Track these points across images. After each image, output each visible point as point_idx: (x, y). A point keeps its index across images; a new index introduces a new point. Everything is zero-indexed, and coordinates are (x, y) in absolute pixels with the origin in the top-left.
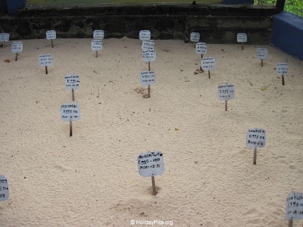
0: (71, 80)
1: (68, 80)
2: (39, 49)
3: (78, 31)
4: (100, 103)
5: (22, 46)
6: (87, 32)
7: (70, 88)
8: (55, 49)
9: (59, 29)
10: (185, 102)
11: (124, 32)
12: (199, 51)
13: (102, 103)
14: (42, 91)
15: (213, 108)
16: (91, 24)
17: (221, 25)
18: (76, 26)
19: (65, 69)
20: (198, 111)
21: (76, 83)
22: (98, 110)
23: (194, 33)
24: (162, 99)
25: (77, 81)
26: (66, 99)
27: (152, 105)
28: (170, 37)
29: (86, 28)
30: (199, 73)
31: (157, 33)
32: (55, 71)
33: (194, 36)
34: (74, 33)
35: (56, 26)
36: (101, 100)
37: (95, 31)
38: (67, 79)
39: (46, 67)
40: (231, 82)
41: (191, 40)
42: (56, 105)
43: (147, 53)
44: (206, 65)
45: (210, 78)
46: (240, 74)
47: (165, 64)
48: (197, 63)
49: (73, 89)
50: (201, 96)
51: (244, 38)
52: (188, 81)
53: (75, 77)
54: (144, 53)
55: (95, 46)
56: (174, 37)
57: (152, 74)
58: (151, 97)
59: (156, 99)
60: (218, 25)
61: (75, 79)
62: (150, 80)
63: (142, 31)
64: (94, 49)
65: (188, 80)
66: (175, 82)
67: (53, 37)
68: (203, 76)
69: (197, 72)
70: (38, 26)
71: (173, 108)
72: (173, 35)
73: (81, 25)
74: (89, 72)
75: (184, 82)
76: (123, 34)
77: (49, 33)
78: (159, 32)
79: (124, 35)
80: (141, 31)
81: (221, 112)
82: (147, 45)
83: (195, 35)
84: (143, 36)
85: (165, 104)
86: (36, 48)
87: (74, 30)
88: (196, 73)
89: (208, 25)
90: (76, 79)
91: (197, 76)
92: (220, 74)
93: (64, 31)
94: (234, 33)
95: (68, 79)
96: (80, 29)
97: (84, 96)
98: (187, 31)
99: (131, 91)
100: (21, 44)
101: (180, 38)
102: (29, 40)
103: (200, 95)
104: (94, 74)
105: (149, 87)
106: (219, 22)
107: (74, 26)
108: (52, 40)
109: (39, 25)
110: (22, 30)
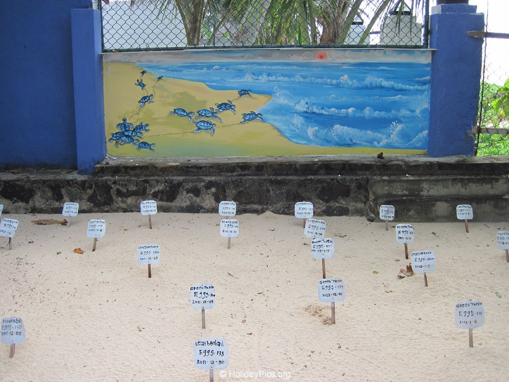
0: (201, 293)
1: (195, 293)
2: (128, 231)
3: (190, 201)
4: (251, 334)
5: (104, 227)
6: (205, 204)
7: (199, 307)
8: (154, 231)
9: (159, 197)
10: (396, 331)
11: (267, 203)
12: (401, 238)
13: (254, 333)
14: (146, 309)
15: (447, 341)
16: (213, 190)
17: (428, 191)
18: (188, 193)
19: (180, 269)
20: (422, 349)
21: (210, 298)
22: (249, 347)
23: (386, 206)
24: (354, 326)
25: (212, 295)
26: (190, 326)
27: (342, 338)
28: (343, 212)
29: (204, 196)
30: (406, 277)
31: (321, 206)
32: (163, 271)
33: (386, 211)
34: (184, 205)
35: (154, 193)
36: (250, 327)
37: (222, 202)
38: (193, 291)
39: (149, 266)
40: (465, 292)
41: (381, 218)
42: (174, 337)
43: (320, 244)
44: (420, 264)
45: (427, 285)
46: (473, 276)
47: (345, 260)
48: (399, 258)
49: (203, 308)
50: (420, 319)
51: (468, 212)
52: (391, 292)
53: (207, 288)
54: (314, 244)
55: (226, 229)
56: (350, 212)
57: (338, 284)
58: (336, 323)
59: (346, 327)
60: (422, 191)
61: (207, 291)
62: (335, 294)
63: (300, 203)
64: (225, 235)
65: (390, 290)
66: (369, 294)
67: (151, 211)
68: (414, 282)
69: (402, 275)
70: (126, 191)
71: (378, 344)
72: (348, 209)
73: (196, 192)
74: (221, 275)
75: (383, 294)
76: (265, 207)
77: (146, 205)
78: (324, 204)
79: (267, 209)
80: (298, 203)
81: (463, 350)
82: (314, 228)
83: (386, 209)
84: (301, 211)
85: (364, 337)
86: (123, 229)
87: (184, 199)
88: (401, 277)
89: (406, 192)
90: (209, 291)
91: (405, 282)
92: (442, 278)
93: (167, 201)
94: (449, 205)
95: (196, 291)
96: (195, 198)
97: (219, 320)
98: (371, 203)
99: (300, 311)
100: (103, 224)
101: (359, 213)
102: (109, 213)
103: (418, 318)
104: (230, 279)
105: (333, 306)
106: (425, 187)
107: (185, 193)
108: (150, 216)
109: (127, 189)
110: (99, 197)
